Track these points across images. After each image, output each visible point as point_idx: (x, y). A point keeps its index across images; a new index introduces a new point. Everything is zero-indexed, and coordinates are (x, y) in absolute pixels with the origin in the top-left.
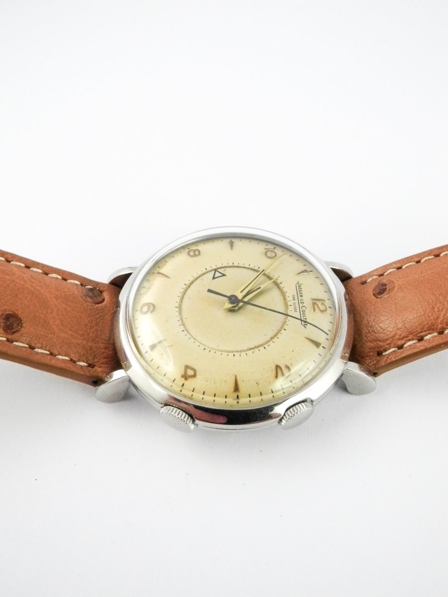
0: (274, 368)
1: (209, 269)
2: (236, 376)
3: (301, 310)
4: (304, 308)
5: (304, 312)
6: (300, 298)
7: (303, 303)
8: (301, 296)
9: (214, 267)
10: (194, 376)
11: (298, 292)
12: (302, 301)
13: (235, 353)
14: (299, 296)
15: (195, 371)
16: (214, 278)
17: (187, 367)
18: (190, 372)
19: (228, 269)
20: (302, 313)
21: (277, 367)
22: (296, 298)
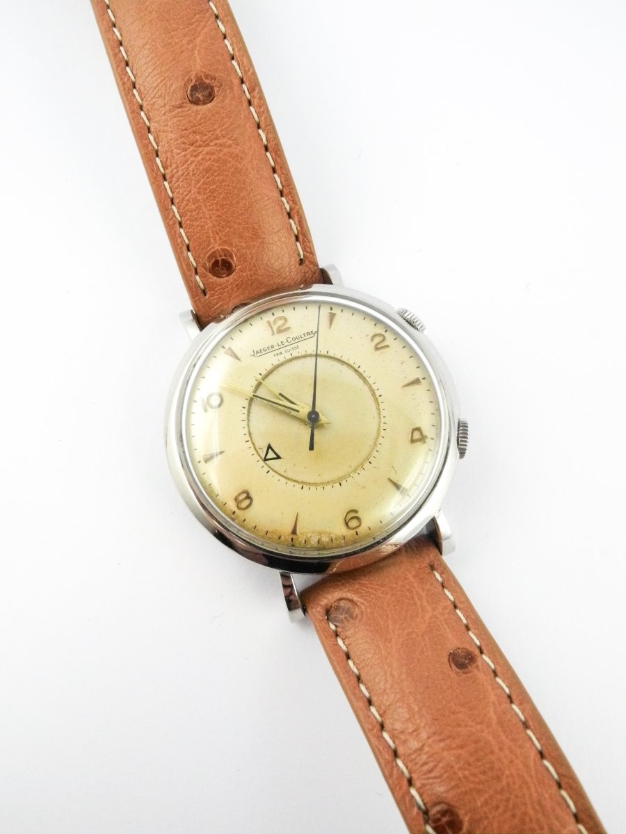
0: (379, 352)
1: (266, 469)
2: (404, 386)
3: (293, 342)
4: (289, 340)
5: (294, 339)
6: (277, 347)
7: (282, 342)
8: (273, 347)
9: (262, 463)
10: (418, 429)
11: (268, 351)
12: (280, 344)
13: (377, 396)
14: (274, 349)
15: (414, 430)
16: (278, 457)
17: (413, 441)
18: (417, 435)
19: (257, 445)
20: (297, 341)
21: (377, 349)
22: (278, 352)
